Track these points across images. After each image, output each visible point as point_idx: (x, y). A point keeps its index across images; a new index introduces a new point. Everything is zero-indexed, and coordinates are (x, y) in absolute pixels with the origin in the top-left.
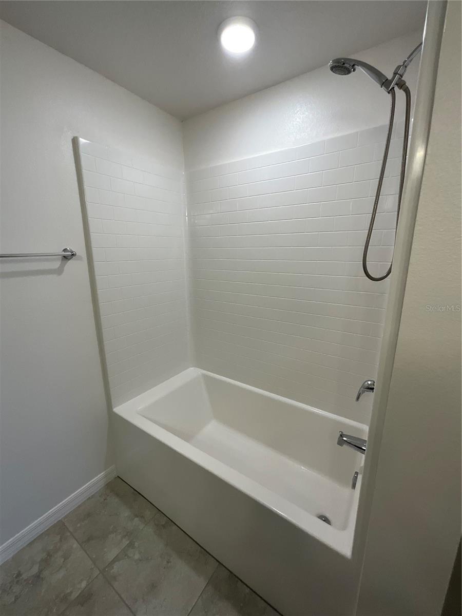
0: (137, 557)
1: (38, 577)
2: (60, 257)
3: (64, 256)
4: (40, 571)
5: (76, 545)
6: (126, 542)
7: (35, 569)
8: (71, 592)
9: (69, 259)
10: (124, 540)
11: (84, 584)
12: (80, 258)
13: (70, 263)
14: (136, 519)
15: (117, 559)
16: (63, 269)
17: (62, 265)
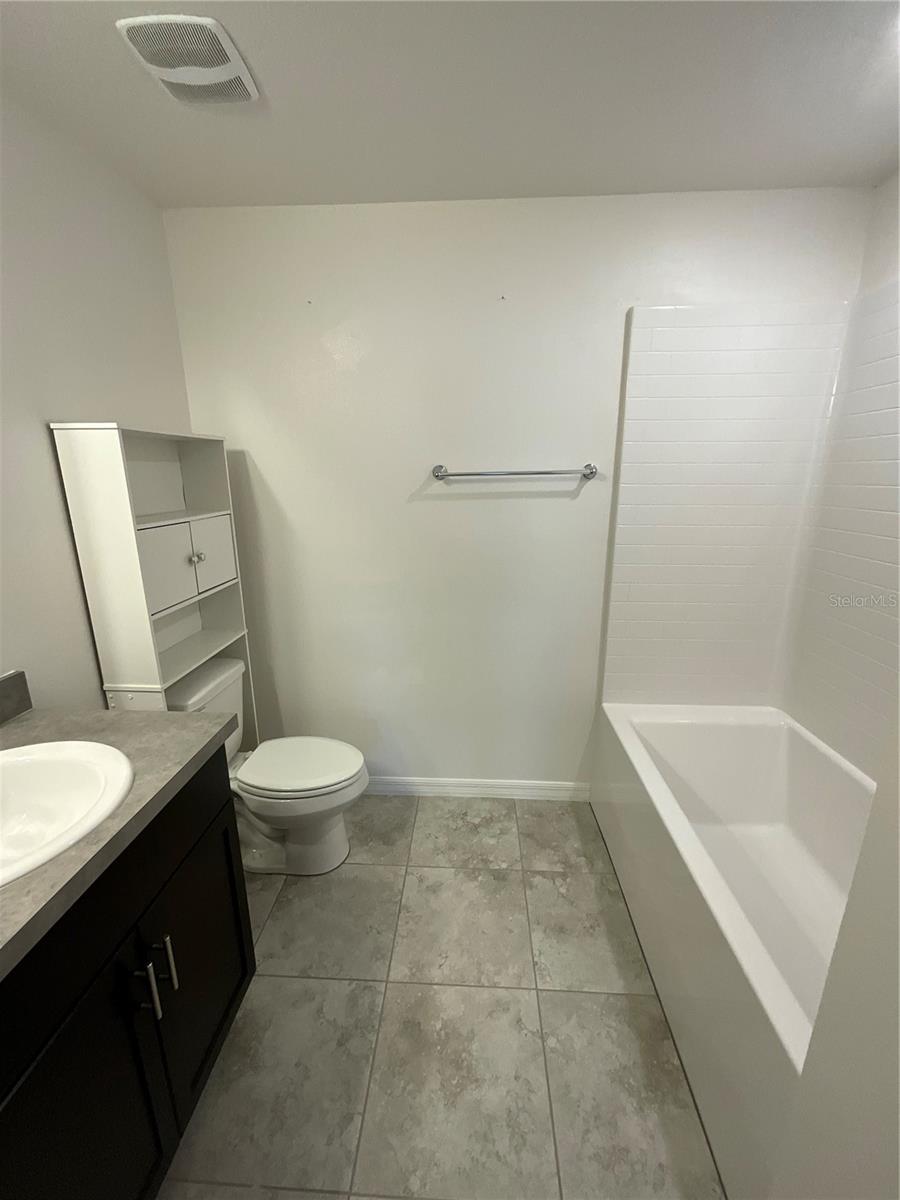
0: (563, 890)
1: (475, 828)
2: (579, 476)
3: (584, 475)
4: (479, 825)
5: (515, 830)
6: (559, 868)
7: (477, 821)
8: (491, 862)
9: (590, 479)
10: (559, 865)
11: (504, 866)
12: (604, 478)
13: (590, 483)
14: (583, 859)
15: (542, 874)
16: (579, 492)
17: (580, 488)
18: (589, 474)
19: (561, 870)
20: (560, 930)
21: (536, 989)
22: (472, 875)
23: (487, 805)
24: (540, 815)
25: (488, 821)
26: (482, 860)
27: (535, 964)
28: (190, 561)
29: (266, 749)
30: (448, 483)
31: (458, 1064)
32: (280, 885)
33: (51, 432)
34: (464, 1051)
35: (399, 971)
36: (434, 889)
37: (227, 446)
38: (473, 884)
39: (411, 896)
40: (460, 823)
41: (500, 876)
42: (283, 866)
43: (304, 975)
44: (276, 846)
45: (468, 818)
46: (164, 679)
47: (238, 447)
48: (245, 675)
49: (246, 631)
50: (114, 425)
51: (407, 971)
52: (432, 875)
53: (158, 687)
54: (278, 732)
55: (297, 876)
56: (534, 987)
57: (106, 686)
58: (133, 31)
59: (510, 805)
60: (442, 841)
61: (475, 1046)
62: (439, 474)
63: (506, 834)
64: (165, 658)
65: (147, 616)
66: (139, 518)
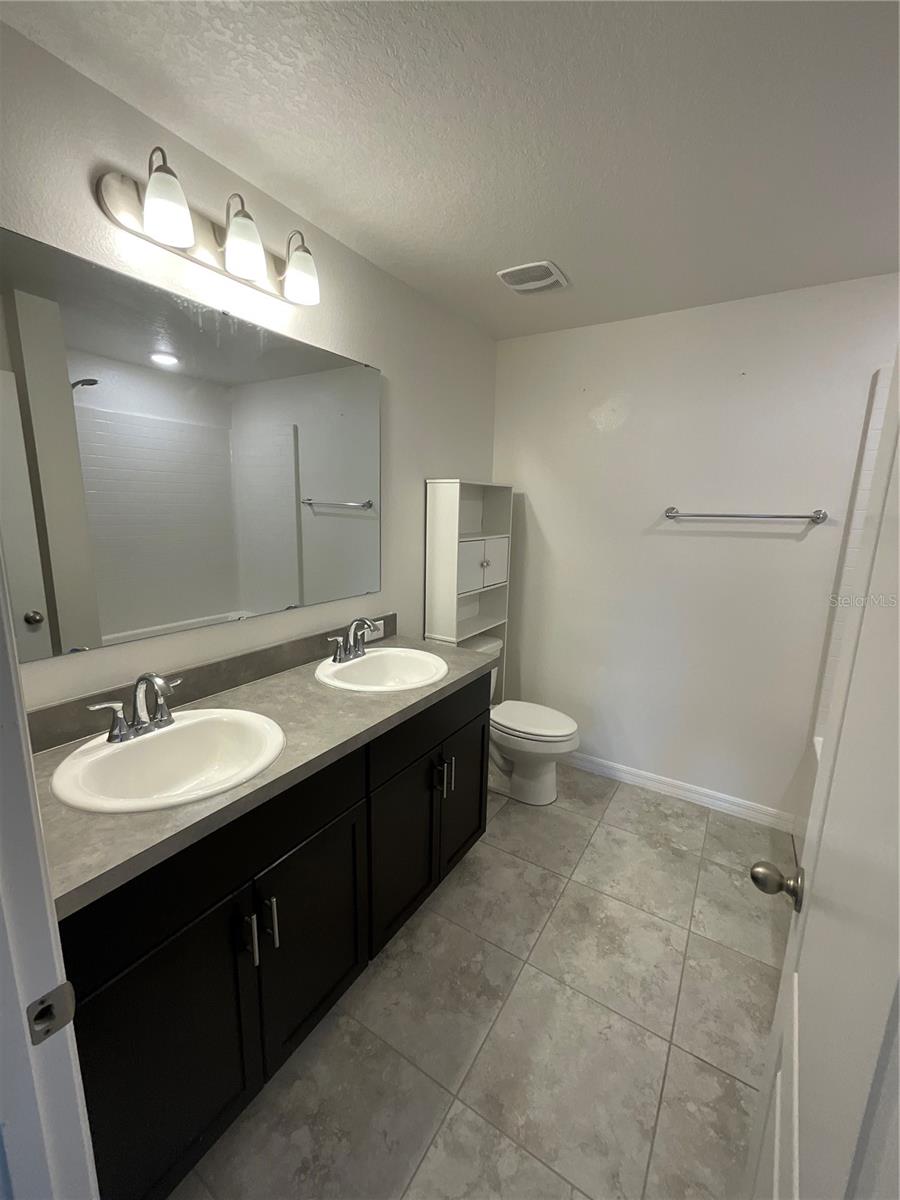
1: (665, 816)
2: (809, 520)
3: (813, 520)
7: (669, 812)
8: (674, 842)
11: (685, 848)
12: (834, 524)
13: (819, 527)
15: (721, 866)
16: (806, 535)
17: (807, 530)
18: (817, 519)
19: (741, 870)
20: (725, 907)
21: (690, 930)
22: (654, 845)
23: (680, 805)
24: (733, 827)
25: (678, 816)
26: (666, 839)
27: (693, 916)
28: (482, 565)
29: (507, 705)
30: (678, 522)
31: (612, 940)
32: (504, 802)
33: (426, 484)
34: (618, 935)
35: (579, 876)
36: (619, 843)
37: (513, 490)
38: (652, 851)
39: (599, 839)
40: (653, 809)
41: (679, 855)
42: (508, 791)
43: (513, 853)
44: (505, 778)
45: (661, 808)
46: (458, 636)
47: (522, 492)
48: (502, 650)
49: (506, 620)
50: (458, 481)
51: (585, 879)
52: (619, 834)
53: (454, 639)
54: (516, 696)
55: (517, 801)
56: (687, 927)
57: (426, 634)
58: (504, 276)
59: (704, 812)
60: (634, 815)
61: (627, 938)
62: (671, 514)
63: (693, 828)
64: (461, 625)
65: (456, 594)
66: (461, 535)
